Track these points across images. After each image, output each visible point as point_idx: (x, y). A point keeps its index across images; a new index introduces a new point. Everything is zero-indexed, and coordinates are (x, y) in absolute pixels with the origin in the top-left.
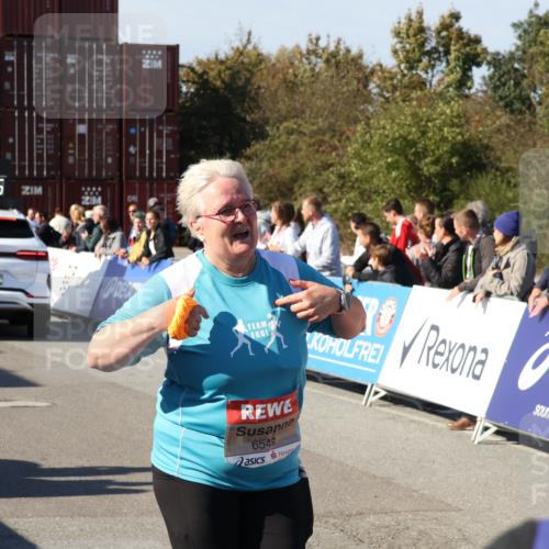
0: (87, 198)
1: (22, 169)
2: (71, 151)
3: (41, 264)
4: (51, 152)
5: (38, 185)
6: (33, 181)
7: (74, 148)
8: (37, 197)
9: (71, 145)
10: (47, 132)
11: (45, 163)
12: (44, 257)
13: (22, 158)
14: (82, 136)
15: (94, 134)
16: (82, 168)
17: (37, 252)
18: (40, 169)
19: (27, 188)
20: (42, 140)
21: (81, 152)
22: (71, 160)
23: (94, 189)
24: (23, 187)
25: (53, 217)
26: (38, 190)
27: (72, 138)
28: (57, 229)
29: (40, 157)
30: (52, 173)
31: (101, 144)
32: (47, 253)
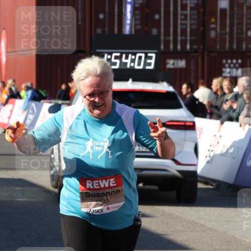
0: (228, 70)
1: (167, 43)
2: (213, 26)
3: (189, 133)
4: (195, 27)
5: (181, 59)
6: (177, 55)
7: (216, 23)
8: (181, 69)
9: (213, 20)
10: (192, 8)
11: (188, 38)
12: (192, 127)
13: (167, 33)
14: (223, 11)
15: (236, 9)
16: (223, 41)
17: (185, 122)
18: (184, 43)
19: (171, 61)
20: (186, 16)
21: (223, 26)
22: (213, 34)
23: (234, 61)
24: (168, 61)
25: (197, 88)
26: (182, 64)
27: (213, 13)
28: (201, 100)
29: (184, 32)
30: (195, 47)
31: (242, 18)
32: (194, 123)
